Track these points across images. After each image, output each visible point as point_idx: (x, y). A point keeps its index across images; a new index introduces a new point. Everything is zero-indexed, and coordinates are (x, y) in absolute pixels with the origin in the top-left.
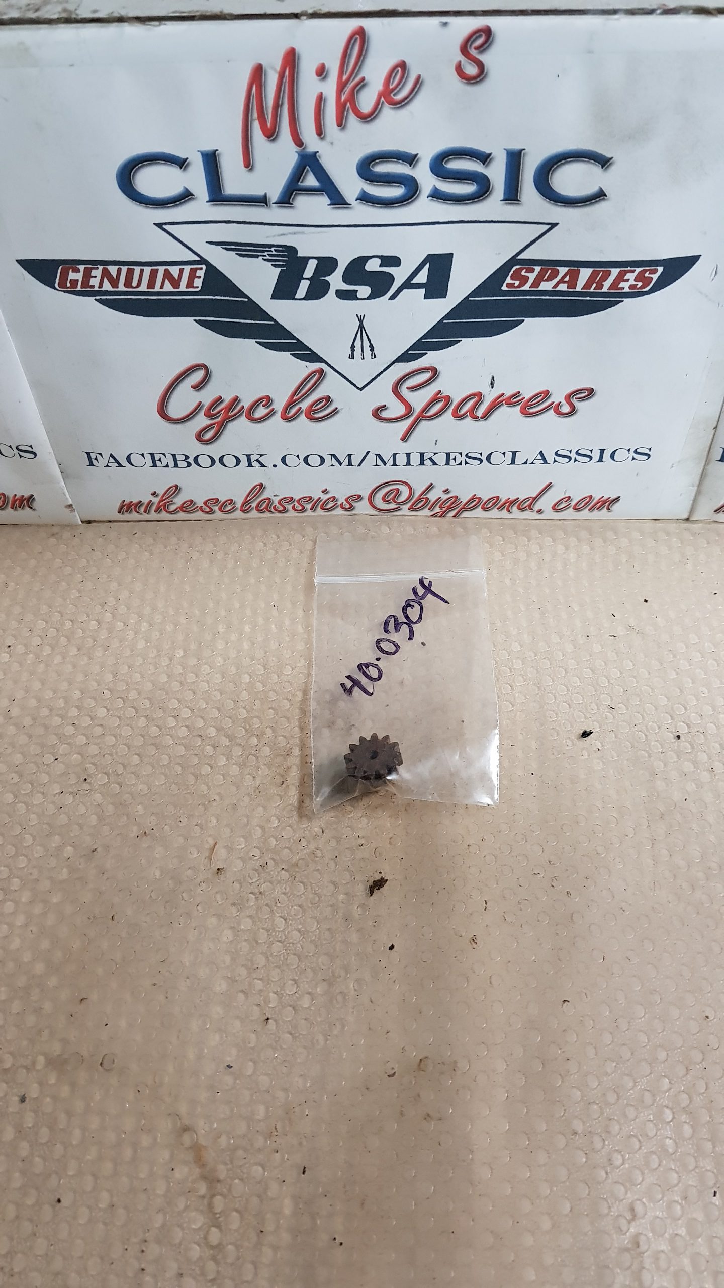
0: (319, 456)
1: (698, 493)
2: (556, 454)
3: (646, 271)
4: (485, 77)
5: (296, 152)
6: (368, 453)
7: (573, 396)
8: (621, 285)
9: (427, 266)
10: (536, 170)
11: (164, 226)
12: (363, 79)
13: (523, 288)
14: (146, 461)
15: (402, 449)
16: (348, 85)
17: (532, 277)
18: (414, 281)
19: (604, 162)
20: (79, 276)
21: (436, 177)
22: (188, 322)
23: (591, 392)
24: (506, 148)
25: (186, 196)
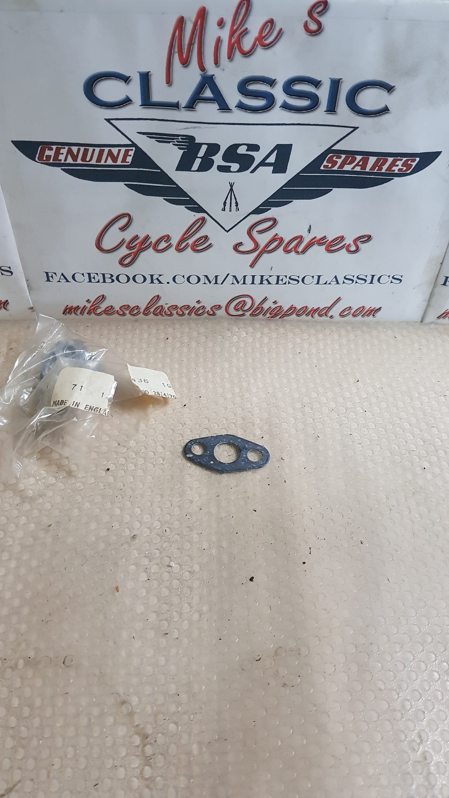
0: (197, 276)
1: (428, 306)
2: (345, 278)
3: (408, 160)
4: (322, 31)
5: (200, 74)
6: (228, 274)
7: (358, 240)
8: (393, 169)
9: (276, 152)
10: (347, 93)
11: (111, 121)
12: (246, 29)
13: (333, 169)
14: (85, 278)
15: (250, 272)
16: (236, 33)
17: (340, 161)
18: (267, 161)
19: (389, 89)
20: (52, 153)
21: (286, 94)
22: (121, 185)
23: (369, 238)
24: (331, 77)
25: (127, 101)
